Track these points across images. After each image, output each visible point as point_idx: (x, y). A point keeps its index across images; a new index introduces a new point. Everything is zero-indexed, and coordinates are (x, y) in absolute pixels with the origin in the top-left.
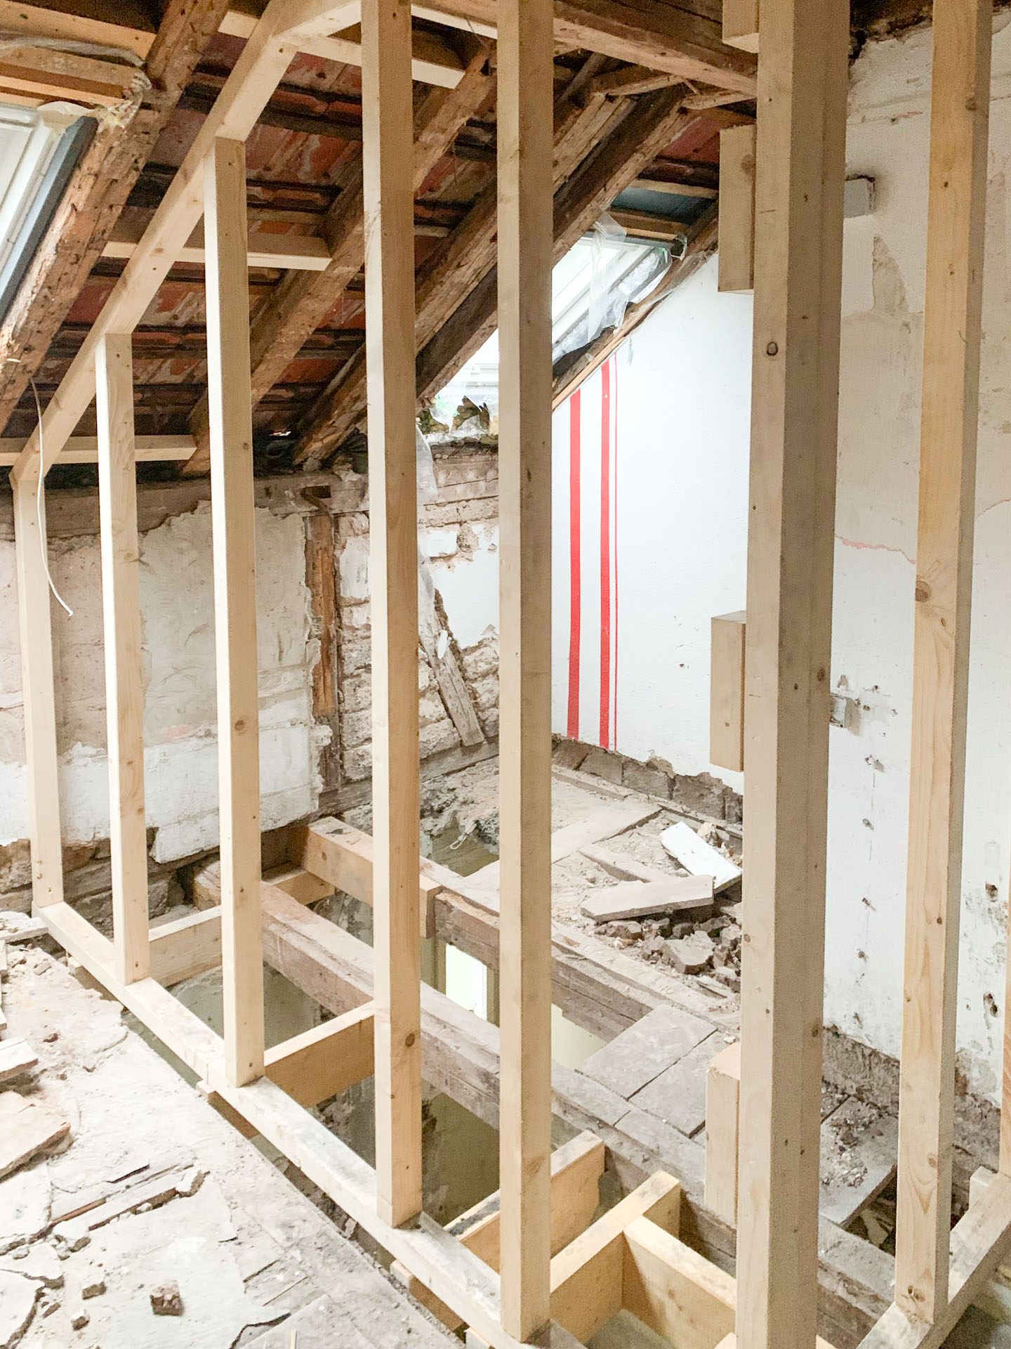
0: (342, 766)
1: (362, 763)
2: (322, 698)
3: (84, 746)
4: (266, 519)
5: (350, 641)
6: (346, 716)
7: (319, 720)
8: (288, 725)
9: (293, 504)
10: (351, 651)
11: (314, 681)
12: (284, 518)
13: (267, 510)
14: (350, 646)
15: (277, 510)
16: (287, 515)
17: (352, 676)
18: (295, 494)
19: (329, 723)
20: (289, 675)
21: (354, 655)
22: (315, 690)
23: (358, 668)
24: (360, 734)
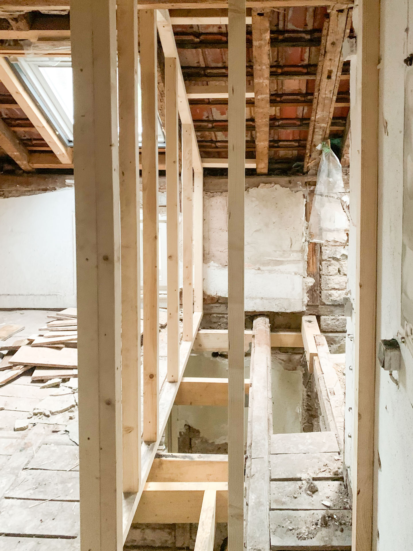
0: (320, 297)
1: (330, 298)
2: (311, 266)
3: (214, 263)
4: (287, 193)
5: (326, 246)
6: (323, 276)
7: (309, 275)
8: (293, 274)
9: (301, 187)
10: (326, 250)
11: (308, 259)
12: (295, 192)
13: (288, 189)
14: (326, 248)
15: (293, 189)
16: (297, 191)
17: (326, 260)
18: (302, 184)
19: (314, 277)
20: (295, 254)
21: (328, 252)
22: (308, 263)
23: (329, 258)
24: (330, 285)
